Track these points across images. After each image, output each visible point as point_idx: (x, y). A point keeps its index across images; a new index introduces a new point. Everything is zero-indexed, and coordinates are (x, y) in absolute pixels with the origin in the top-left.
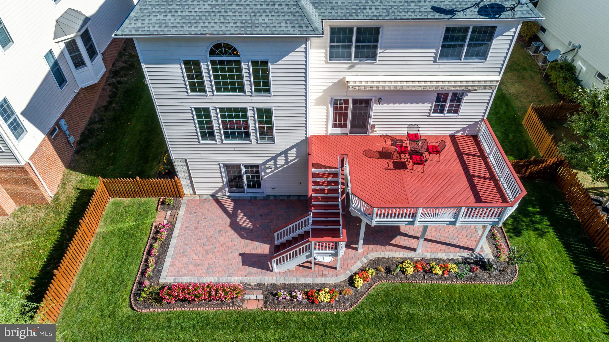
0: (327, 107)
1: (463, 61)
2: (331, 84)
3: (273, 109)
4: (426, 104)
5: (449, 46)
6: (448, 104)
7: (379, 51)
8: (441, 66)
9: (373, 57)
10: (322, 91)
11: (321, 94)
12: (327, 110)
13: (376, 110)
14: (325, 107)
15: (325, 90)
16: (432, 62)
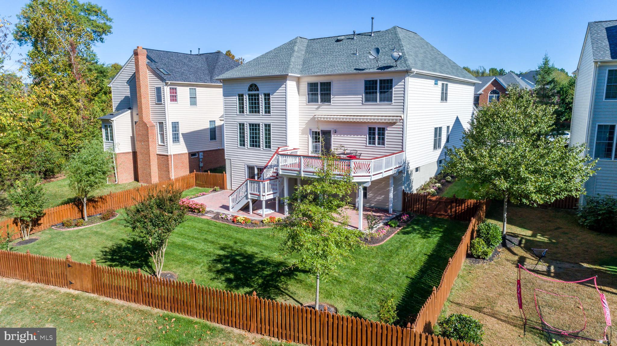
0: (308, 136)
1: (378, 103)
2: (309, 119)
3: (272, 124)
4: (363, 136)
5: (370, 93)
6: (377, 136)
7: (332, 97)
8: (367, 107)
9: (329, 101)
10: (305, 124)
11: (304, 126)
12: (308, 138)
13: (335, 139)
14: (307, 136)
15: (307, 123)
16: (361, 104)
